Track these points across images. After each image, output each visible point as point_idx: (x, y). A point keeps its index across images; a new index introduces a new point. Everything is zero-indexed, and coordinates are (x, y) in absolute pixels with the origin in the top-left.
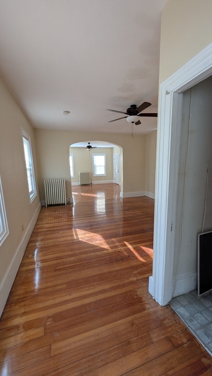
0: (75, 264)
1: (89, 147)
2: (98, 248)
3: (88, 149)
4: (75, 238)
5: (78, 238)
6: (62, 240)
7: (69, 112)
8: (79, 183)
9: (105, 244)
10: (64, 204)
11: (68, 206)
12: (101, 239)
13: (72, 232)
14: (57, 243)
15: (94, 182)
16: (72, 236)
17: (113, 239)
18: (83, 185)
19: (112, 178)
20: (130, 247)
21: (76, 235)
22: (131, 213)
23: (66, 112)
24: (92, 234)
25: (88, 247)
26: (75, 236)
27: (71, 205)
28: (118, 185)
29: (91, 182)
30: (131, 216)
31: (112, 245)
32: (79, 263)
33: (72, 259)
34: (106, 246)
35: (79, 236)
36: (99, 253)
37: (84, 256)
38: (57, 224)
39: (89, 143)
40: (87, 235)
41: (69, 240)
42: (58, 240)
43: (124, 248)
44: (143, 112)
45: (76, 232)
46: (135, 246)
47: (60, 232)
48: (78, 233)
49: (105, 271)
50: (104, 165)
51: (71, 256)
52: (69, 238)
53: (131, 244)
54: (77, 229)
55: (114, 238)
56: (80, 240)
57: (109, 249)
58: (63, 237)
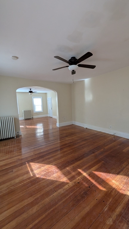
0: (40, 219)
1: (31, 92)
2: (57, 183)
3: (30, 93)
4: (32, 175)
5: (34, 175)
6: (17, 180)
7: (17, 58)
8: (23, 118)
9: (62, 176)
10: (14, 137)
11: (17, 138)
12: (57, 170)
13: (27, 167)
14: (12, 188)
15: (35, 117)
16: (28, 172)
17: (68, 168)
18: (26, 119)
19: (47, 113)
20: (85, 174)
21: (32, 170)
22: (70, 138)
23: (15, 57)
24: (47, 167)
25: (48, 185)
26: (31, 173)
27: (20, 137)
28: (52, 117)
29: (32, 117)
30: (71, 141)
31: (70, 176)
32: (44, 216)
33: (35, 209)
34: (64, 179)
35: (35, 172)
36: (61, 191)
37: (47, 200)
38: (9, 161)
39: (31, 89)
40: (43, 168)
41: (26, 180)
42: (12, 182)
43: (81, 176)
44: (81, 63)
45: (30, 166)
46: (88, 172)
47: (14, 170)
48: (33, 168)
49: (77, 218)
50: (41, 105)
51: (32, 204)
52: (25, 177)
53: (85, 170)
54: (31, 163)
55: (67, 166)
56: (37, 176)
57: (68, 181)
58: (18, 176)
